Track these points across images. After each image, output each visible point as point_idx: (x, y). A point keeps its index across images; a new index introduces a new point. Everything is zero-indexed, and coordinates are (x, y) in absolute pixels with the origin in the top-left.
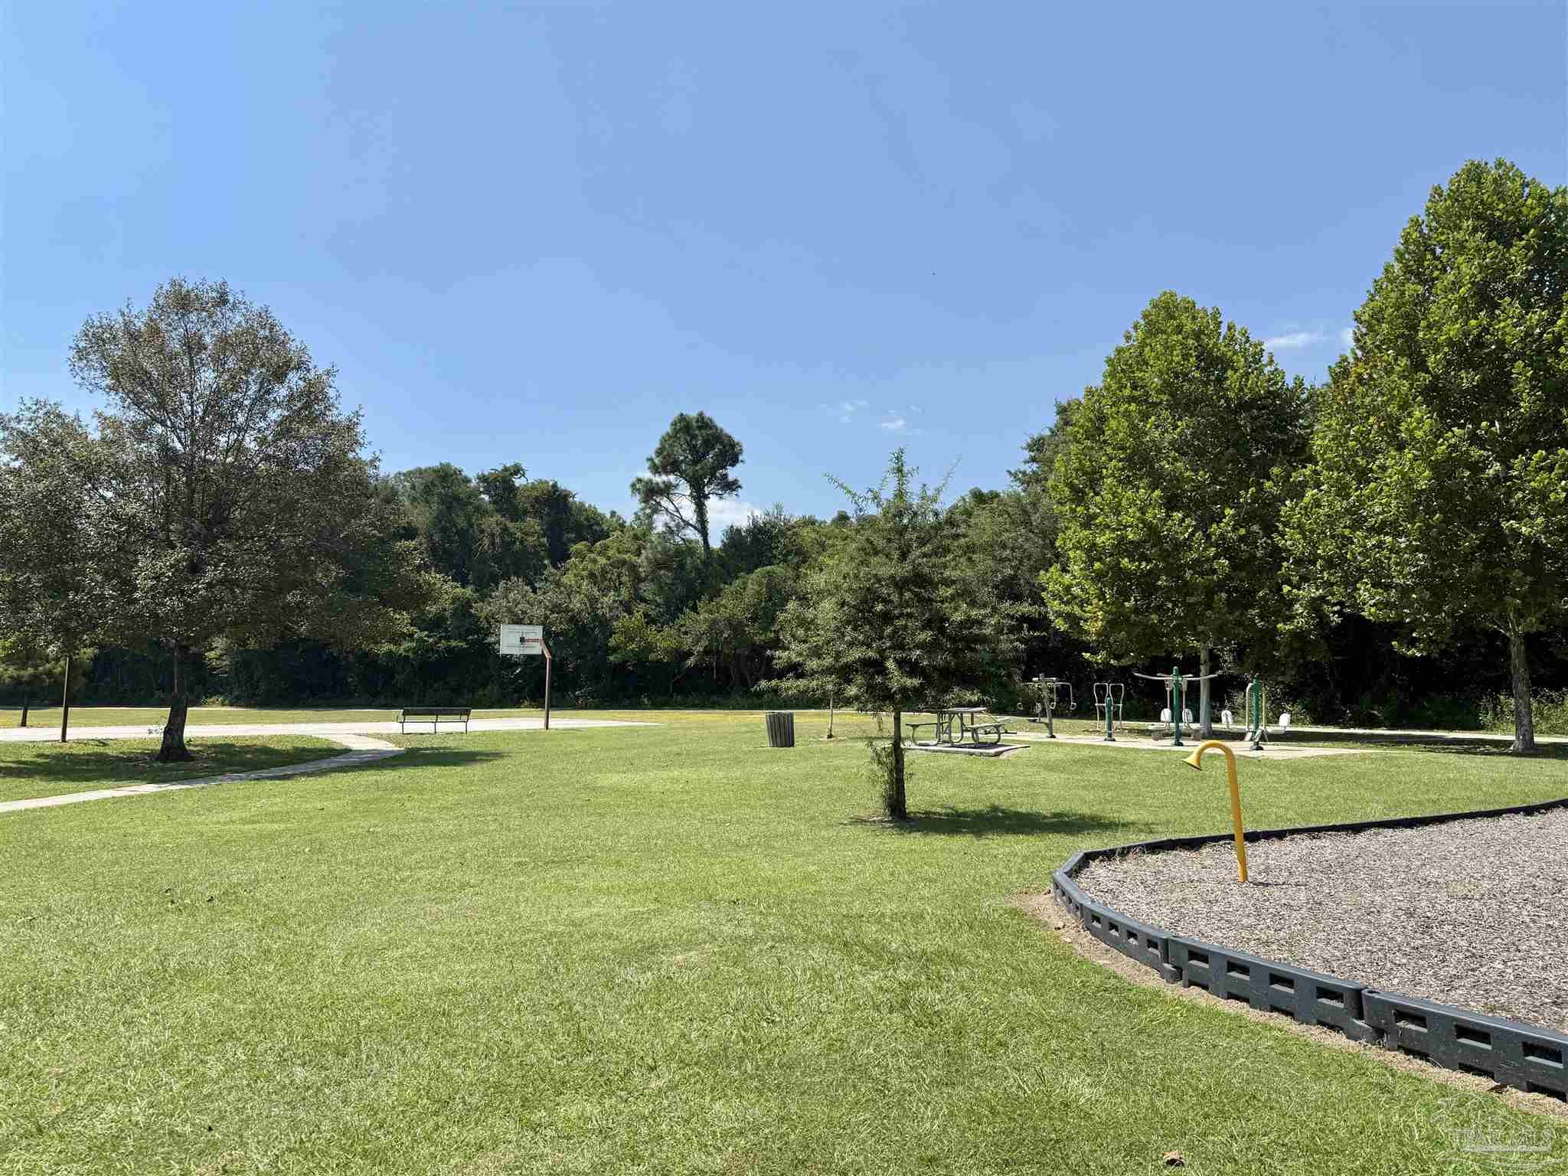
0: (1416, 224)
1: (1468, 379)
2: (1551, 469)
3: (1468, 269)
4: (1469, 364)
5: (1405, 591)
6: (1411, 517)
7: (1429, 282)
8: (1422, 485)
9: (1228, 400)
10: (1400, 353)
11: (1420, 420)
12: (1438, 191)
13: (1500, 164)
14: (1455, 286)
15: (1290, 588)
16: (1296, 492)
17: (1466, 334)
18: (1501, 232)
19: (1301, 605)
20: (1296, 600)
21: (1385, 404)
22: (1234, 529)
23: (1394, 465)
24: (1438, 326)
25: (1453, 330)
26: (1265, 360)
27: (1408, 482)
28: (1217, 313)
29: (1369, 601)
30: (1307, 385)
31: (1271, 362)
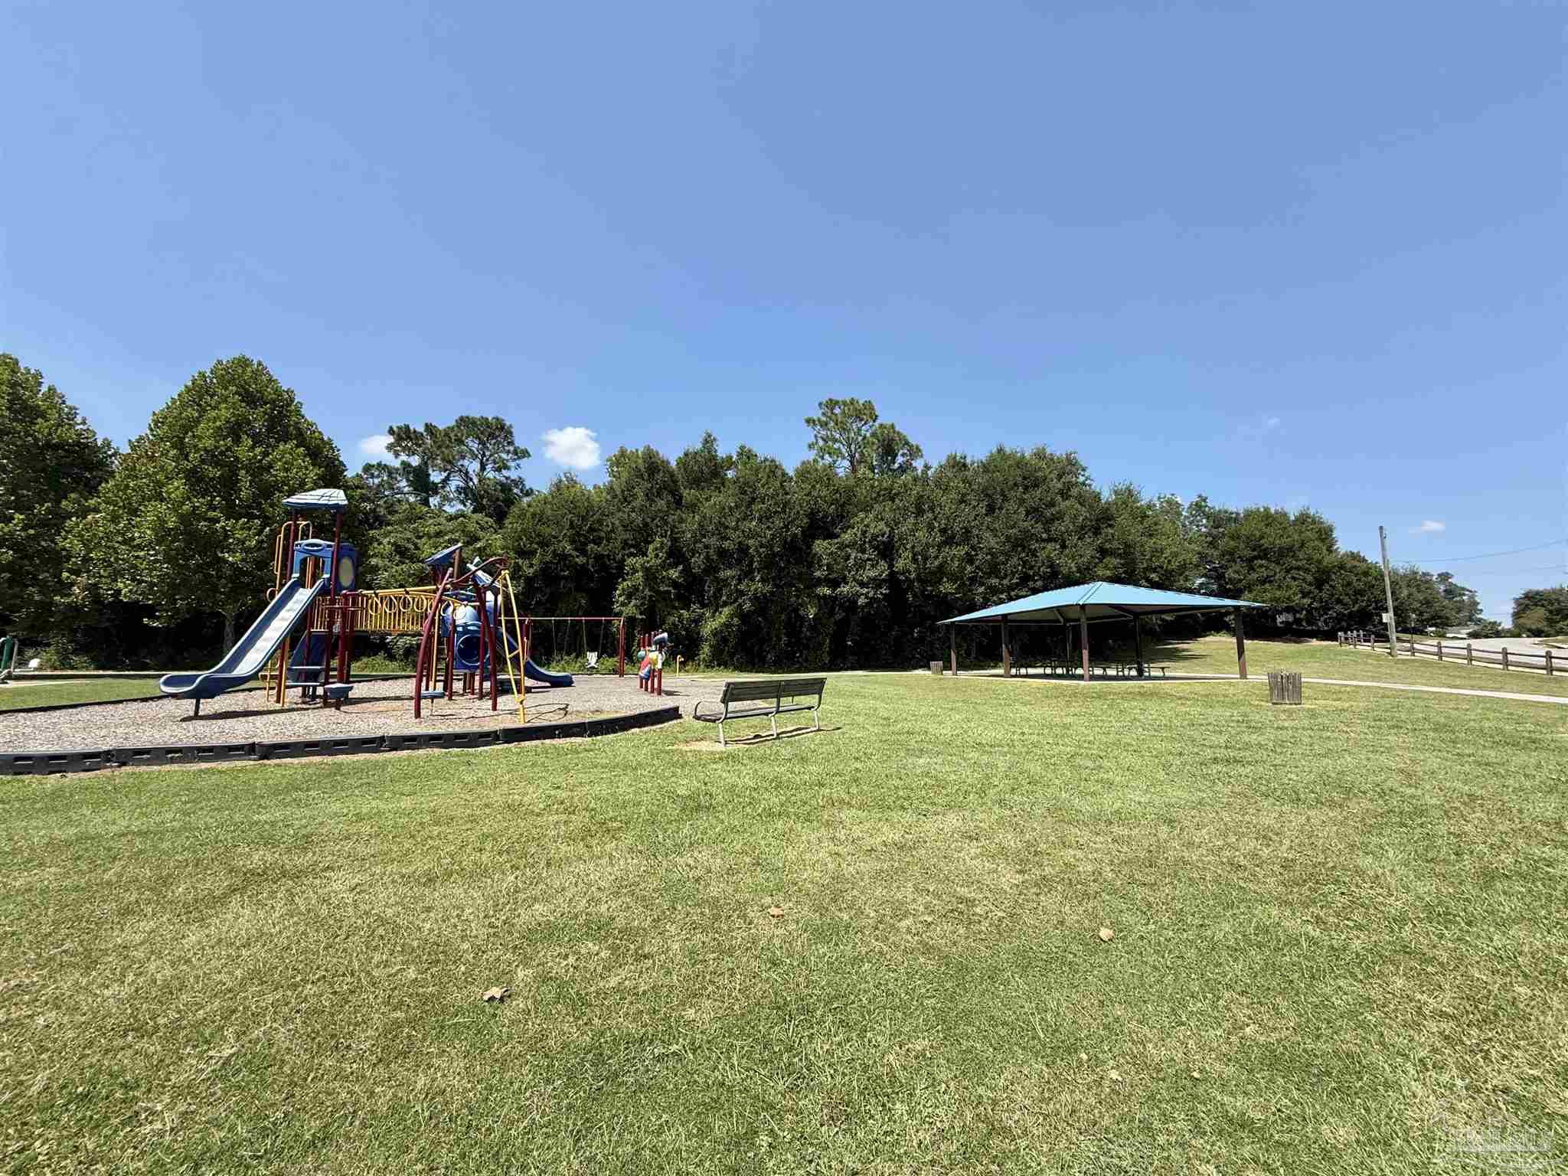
0: (202, 375)
1: (215, 472)
2: (250, 529)
3: (224, 413)
4: (217, 464)
5: (152, 585)
6: (159, 543)
7: (202, 411)
8: (171, 525)
9: (36, 439)
10: (173, 447)
11: (177, 487)
12: (220, 362)
13: (260, 364)
14: (215, 420)
15: (68, 575)
16: (83, 513)
17: (216, 448)
18: (251, 399)
19: (78, 588)
20: (72, 584)
21: (155, 473)
22: (24, 529)
23: (152, 512)
24: (200, 438)
25: (209, 443)
26: (79, 419)
27: (162, 521)
28: (38, 376)
29: (125, 588)
30: (113, 445)
31: (84, 423)
